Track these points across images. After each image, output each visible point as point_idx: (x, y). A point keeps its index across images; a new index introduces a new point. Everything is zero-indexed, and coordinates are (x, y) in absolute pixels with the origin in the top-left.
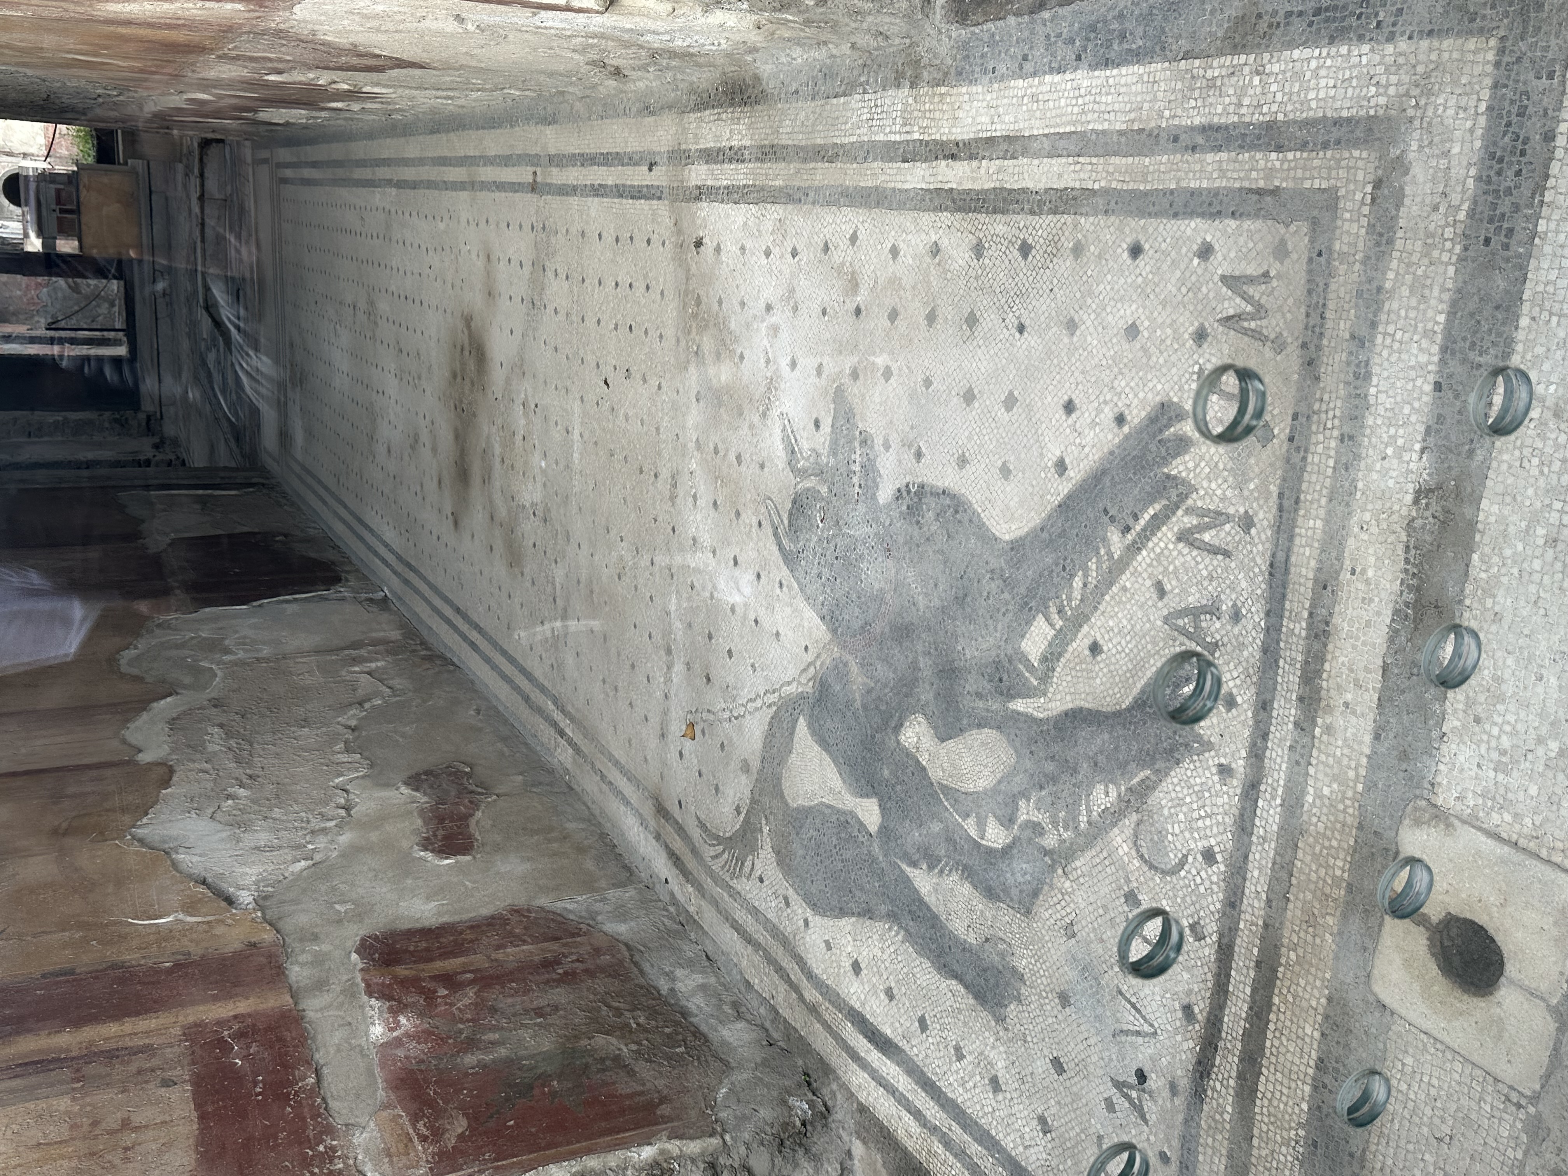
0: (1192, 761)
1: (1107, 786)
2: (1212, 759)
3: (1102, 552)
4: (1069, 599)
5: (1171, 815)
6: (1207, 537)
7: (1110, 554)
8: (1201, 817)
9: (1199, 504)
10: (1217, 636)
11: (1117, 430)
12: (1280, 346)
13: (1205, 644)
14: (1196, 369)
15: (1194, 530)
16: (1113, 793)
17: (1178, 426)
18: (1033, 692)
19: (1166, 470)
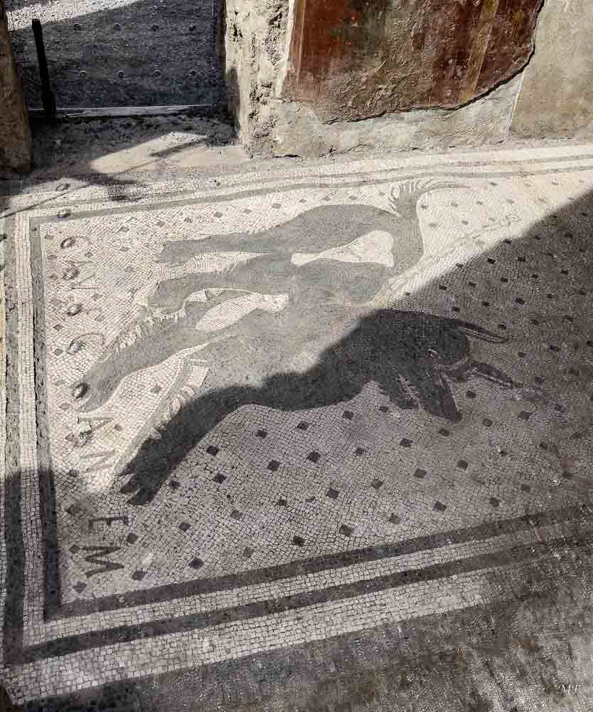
0: (79, 378)
2: (69, 383)
9: (107, 470)
10: (79, 425)
11: (175, 480)
12: (74, 549)
13: (85, 420)
14: (130, 524)
15: (106, 459)
16: (123, 346)
17: (132, 495)
18: (192, 356)
19: (132, 475)
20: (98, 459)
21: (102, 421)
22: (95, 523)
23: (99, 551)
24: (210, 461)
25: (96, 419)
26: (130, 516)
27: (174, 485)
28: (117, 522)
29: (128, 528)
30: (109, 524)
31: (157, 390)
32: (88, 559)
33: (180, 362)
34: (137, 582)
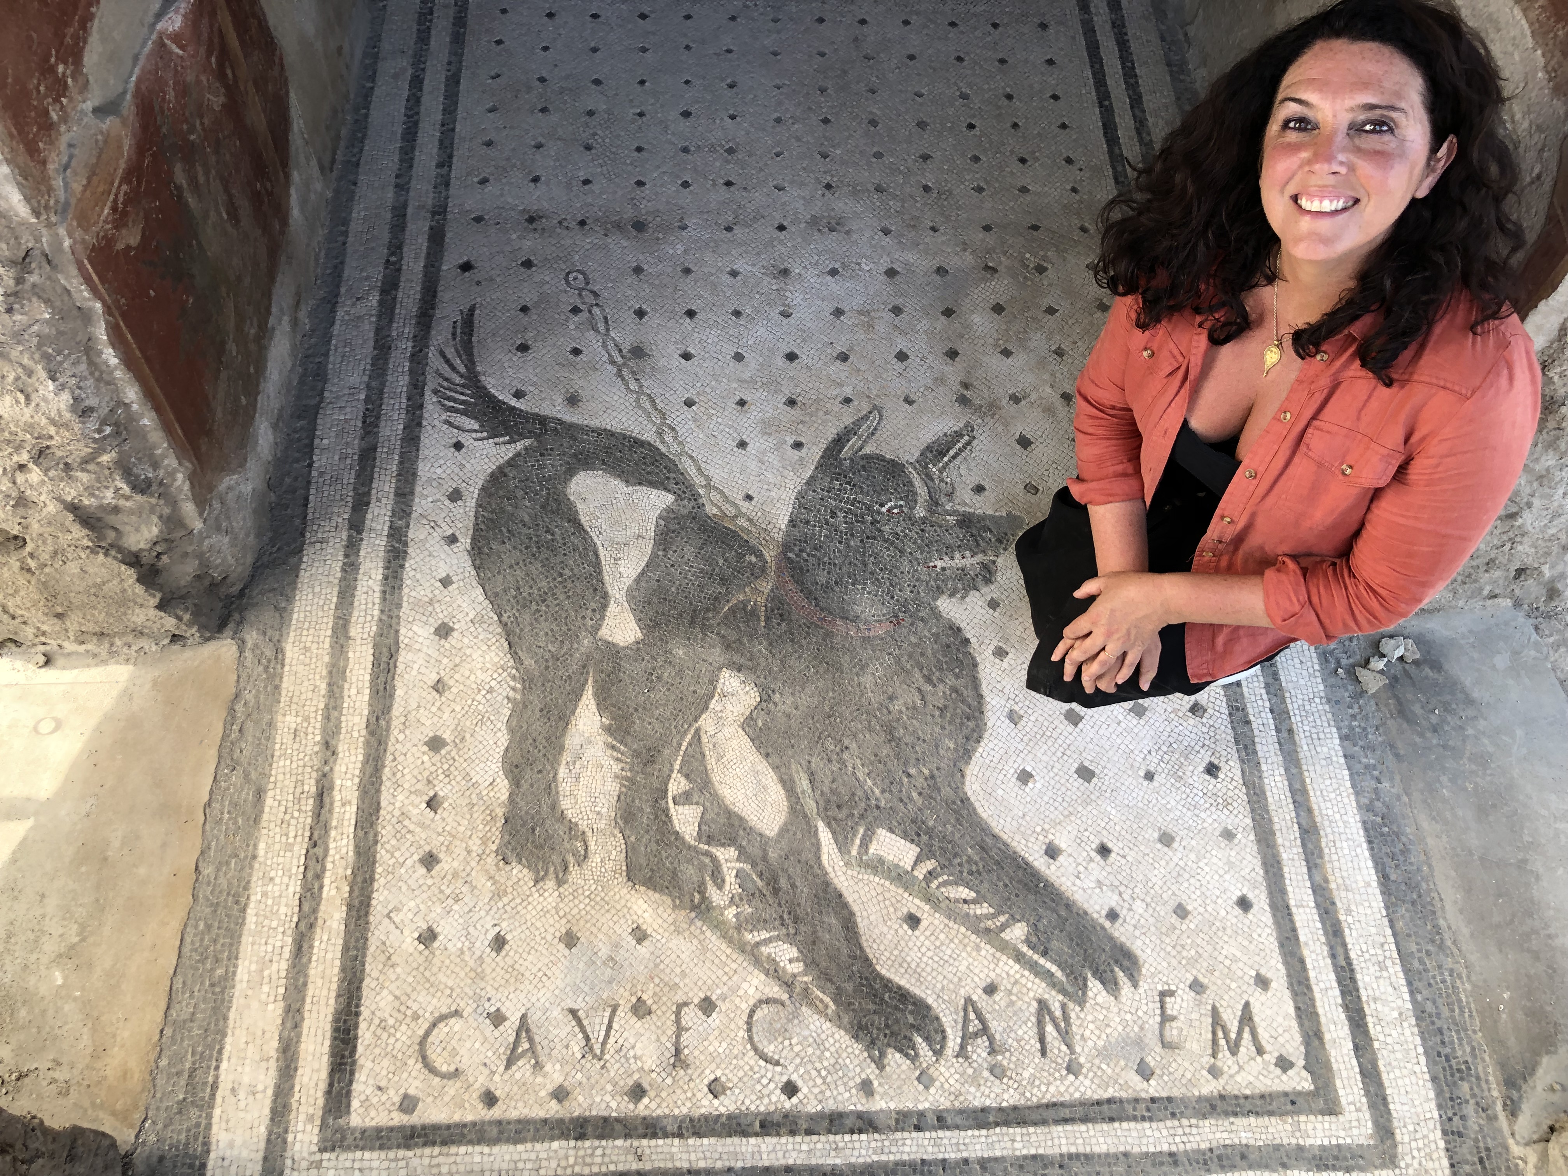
0: (861, 1051)
2: (871, 1071)
3: (1002, 919)
4: (945, 884)
5: (805, 1038)
6: (1050, 1028)
7: (1003, 928)
8: (819, 1072)
9: (1073, 1015)
11: (1104, 913)
12: (1215, 1072)
13: (964, 1045)
14: (1173, 988)
15: (1050, 1013)
18: (844, 850)
21: (972, 1016)
22: (1168, 1039)
23: (1220, 1034)
24: (1071, 859)
25: (965, 1026)
26: (1160, 988)
27: (1113, 915)
28: (1168, 1006)
29: (1180, 992)
30: (1173, 1018)
31: (912, 920)
32: (1234, 1052)
33: (855, 873)
34: (1273, 985)
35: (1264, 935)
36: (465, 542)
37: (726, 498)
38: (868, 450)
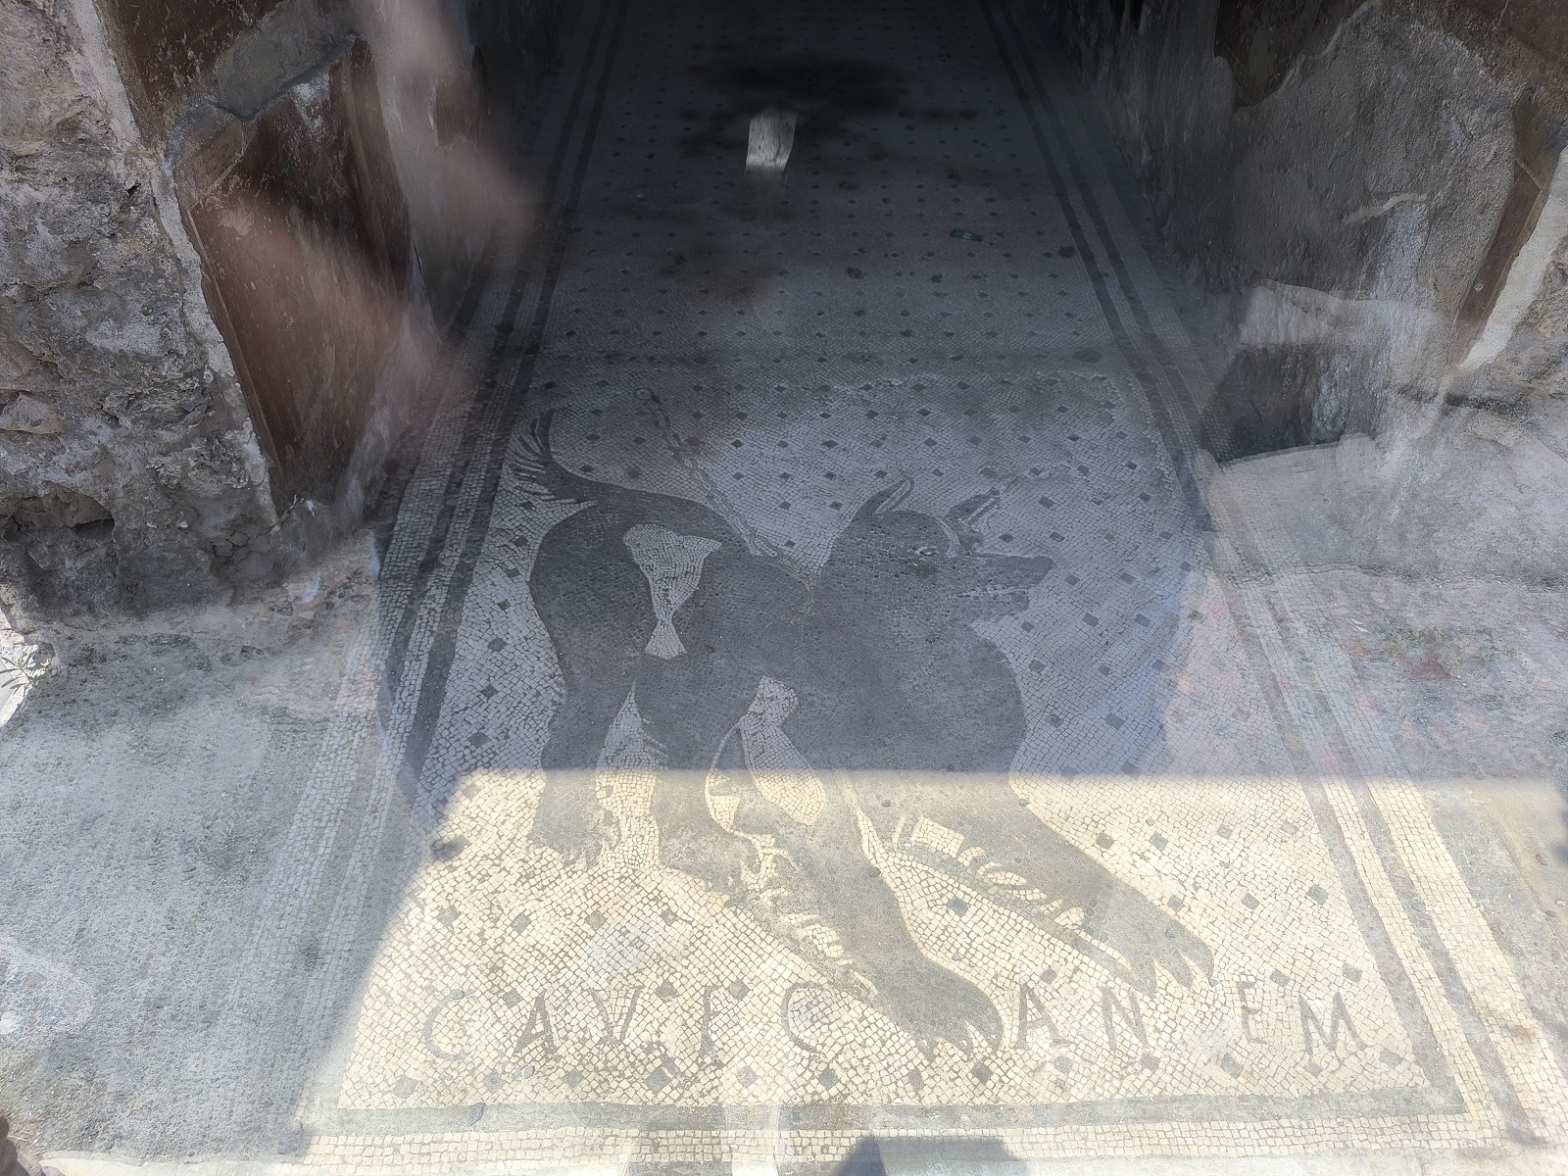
0: (908, 1040)
1: (837, 943)
2: (919, 1062)
3: (1055, 904)
4: (992, 870)
5: (846, 1024)
7: (1057, 913)
8: (860, 1060)
9: (1142, 1005)
10: (1035, 1048)
11: (1165, 901)
12: (1312, 1068)
13: (1022, 1035)
14: (1252, 979)
15: (1117, 1003)
16: (835, 951)
17: (1197, 969)
18: (885, 838)
19: (1156, 964)
20: (1116, 1018)
21: (1030, 1004)
22: (1254, 1034)
23: (1312, 1028)
24: (1124, 849)
25: (1023, 1015)
26: (1236, 979)
27: (1176, 903)
28: (1249, 998)
29: (1260, 983)
30: (1257, 1011)
31: (959, 906)
32: (1332, 1047)
33: (897, 861)
34: (1364, 975)
35: (1346, 925)
36: (525, 575)
37: (771, 546)
38: (901, 507)
